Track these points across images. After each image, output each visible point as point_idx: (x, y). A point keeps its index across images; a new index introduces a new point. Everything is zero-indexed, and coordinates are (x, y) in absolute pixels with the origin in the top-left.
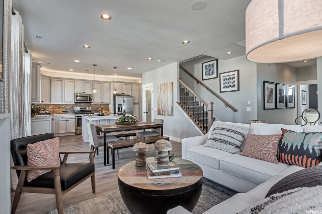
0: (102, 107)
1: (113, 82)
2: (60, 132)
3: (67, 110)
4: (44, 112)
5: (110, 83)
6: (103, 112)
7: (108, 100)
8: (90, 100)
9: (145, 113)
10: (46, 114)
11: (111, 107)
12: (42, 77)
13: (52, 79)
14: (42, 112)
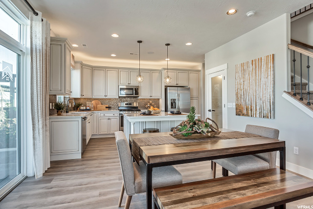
0: (151, 102)
1: (165, 69)
2: (102, 133)
3: (111, 106)
4: (84, 108)
5: (160, 71)
6: (151, 109)
7: (158, 94)
8: (137, 93)
9: (210, 111)
10: (86, 110)
11: (162, 102)
12: (83, 66)
13: (93, 69)
14: (82, 108)
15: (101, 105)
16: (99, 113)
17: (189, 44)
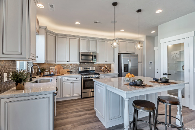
1: (118, 39)
2: (65, 96)
3: (72, 70)
4: (48, 73)
12: (47, 32)
13: (57, 36)
14: (46, 73)
15: (63, 70)
16: (63, 78)
17: (159, 11)
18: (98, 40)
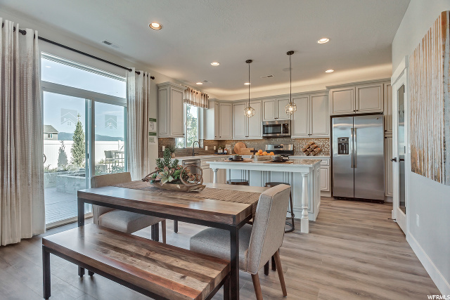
1: (329, 88)
5: (325, 93)
12: (220, 104)
13: (233, 104)
14: (219, 151)
18: (291, 99)
